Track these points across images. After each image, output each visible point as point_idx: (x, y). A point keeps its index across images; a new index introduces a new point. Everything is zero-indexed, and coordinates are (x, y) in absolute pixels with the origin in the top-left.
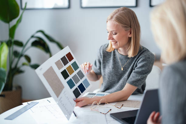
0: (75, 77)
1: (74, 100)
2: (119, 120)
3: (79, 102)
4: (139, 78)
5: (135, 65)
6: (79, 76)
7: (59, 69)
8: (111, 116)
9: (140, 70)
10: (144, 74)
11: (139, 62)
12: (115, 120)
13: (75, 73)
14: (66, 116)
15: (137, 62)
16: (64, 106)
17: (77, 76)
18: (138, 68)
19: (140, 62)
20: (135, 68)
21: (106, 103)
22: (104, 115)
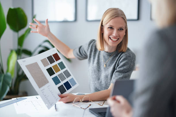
0: (60, 75)
1: (59, 95)
2: (95, 114)
3: (64, 98)
4: (122, 76)
5: (117, 64)
6: (65, 75)
7: (45, 66)
8: (90, 111)
9: (122, 69)
10: (126, 73)
11: (120, 61)
12: (92, 114)
13: (62, 71)
14: (47, 105)
15: (119, 61)
16: (46, 96)
17: (63, 74)
18: (120, 68)
19: (122, 61)
20: (117, 67)
21: (90, 101)
22: (84, 110)
